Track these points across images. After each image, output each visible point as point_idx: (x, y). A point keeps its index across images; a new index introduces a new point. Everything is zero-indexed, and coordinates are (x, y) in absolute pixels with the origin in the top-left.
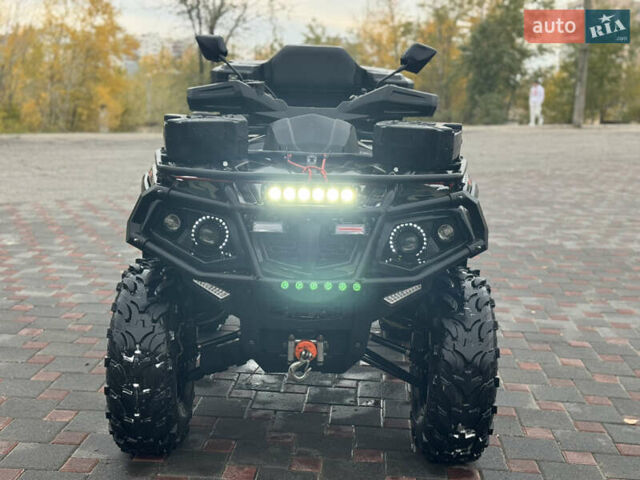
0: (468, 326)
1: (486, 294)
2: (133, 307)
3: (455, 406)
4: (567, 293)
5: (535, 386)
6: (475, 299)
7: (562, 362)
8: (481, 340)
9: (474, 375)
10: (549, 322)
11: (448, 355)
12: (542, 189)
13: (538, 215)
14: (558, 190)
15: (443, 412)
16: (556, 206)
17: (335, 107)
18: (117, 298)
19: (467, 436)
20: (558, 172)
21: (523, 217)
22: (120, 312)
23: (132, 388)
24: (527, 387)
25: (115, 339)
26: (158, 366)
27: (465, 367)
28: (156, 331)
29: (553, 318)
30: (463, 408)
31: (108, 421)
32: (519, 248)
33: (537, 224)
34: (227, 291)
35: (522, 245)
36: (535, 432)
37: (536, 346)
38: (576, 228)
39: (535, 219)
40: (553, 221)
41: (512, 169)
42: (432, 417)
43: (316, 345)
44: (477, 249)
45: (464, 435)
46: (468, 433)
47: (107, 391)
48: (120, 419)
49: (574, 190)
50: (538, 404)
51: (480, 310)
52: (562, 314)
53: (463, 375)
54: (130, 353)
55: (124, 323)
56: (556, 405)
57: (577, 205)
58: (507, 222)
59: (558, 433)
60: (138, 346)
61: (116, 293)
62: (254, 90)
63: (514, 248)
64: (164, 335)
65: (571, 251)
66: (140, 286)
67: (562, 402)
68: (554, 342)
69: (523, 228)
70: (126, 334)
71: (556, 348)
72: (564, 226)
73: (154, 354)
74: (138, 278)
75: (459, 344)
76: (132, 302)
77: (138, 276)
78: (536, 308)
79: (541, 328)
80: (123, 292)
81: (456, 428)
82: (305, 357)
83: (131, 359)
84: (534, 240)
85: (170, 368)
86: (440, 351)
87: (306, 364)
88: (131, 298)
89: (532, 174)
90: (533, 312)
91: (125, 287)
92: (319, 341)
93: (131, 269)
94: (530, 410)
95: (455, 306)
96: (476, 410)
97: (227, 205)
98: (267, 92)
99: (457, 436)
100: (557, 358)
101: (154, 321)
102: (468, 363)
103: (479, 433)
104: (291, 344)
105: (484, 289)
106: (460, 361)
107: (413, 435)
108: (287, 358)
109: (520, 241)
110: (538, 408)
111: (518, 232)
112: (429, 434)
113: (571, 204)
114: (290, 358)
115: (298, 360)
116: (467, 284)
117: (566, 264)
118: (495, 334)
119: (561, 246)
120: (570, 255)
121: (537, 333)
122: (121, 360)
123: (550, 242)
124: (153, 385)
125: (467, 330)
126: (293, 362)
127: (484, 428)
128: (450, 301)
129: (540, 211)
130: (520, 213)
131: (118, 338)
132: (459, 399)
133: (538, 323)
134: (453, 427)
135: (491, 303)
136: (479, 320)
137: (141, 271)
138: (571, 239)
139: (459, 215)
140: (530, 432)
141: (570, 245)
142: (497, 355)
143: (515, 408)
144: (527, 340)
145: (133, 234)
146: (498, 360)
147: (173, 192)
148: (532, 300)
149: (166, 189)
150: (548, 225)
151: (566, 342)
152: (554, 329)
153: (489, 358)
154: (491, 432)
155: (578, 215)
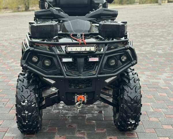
0: (132, 88)
1: (137, 77)
2: (23, 87)
3: (128, 114)
4: (160, 70)
5: (151, 103)
6: (133, 79)
7: (160, 95)
8: (136, 92)
9: (134, 103)
10: (155, 80)
11: (126, 97)
12: (149, 31)
13: (149, 41)
14: (155, 30)
15: (125, 116)
16: (154, 37)
17: (85, 16)
18: (17, 84)
19: (132, 123)
20: (154, 24)
21: (143, 42)
22: (19, 89)
23: (25, 113)
24: (149, 104)
25: (18, 98)
26: (33, 106)
27: (131, 101)
28: (32, 95)
29: (156, 79)
30: (131, 114)
31: (17, 124)
32: (143, 54)
33: (148, 44)
34: (54, 81)
35: (144, 53)
36: (153, 119)
37: (151, 89)
38: (161, 45)
39: (147, 42)
40: (154, 43)
41: (138, 23)
42: (121, 117)
43: (84, 97)
44: (134, 63)
45: (131, 122)
46: (133, 121)
47: (17, 115)
48: (21, 123)
49: (160, 30)
50: (153, 109)
51: (135, 82)
52: (159, 77)
53: (131, 104)
54: (24, 102)
55: (21, 92)
56: (159, 110)
57: (161, 36)
58: (138, 44)
59: (160, 119)
60: (26, 100)
61: (17, 82)
62: (57, 11)
63: (141, 53)
64: (34, 96)
65: (160, 54)
66: (25, 80)
67: (161, 108)
68: (157, 88)
69: (143, 46)
70: (22, 96)
71: (158, 89)
72: (157, 45)
73: (32, 102)
74: (24, 77)
75: (129, 94)
76: (23, 85)
77: (24, 76)
78: (150, 76)
79: (152, 83)
80: (19, 82)
81: (129, 120)
82: (81, 101)
83: (24, 104)
84: (148, 51)
85: (37, 106)
86: (123, 96)
87: (81, 103)
88: (22, 84)
89: (145, 25)
90: (149, 77)
91: (20, 80)
92: (85, 95)
93: (21, 74)
94: (151, 112)
95: (127, 81)
96: (135, 114)
97: (53, 53)
98: (62, 12)
99: (129, 123)
100: (158, 93)
101: (31, 91)
102: (132, 100)
103: (136, 121)
104: (76, 97)
105: (136, 75)
106: (129, 99)
107: (114, 122)
108: (75, 101)
109: (143, 51)
110: (153, 111)
111: (142, 48)
112: (120, 122)
113: (160, 36)
114: (76, 101)
115: (78, 102)
116: (131, 74)
117: (159, 59)
118: (140, 90)
119: (157, 52)
120: (160, 56)
121: (151, 85)
122: (21, 104)
123: (153, 51)
124: (32, 112)
125: (131, 89)
126: (77, 102)
127: (137, 120)
128: (125, 80)
129: (149, 39)
130: (142, 40)
131: (19, 97)
132: (129, 111)
133: (151, 81)
134: (128, 120)
135: (139, 80)
136: (135, 86)
137: (24, 75)
138: (160, 49)
139: (128, 52)
140: (151, 119)
141: (160, 52)
142: (141, 97)
143: (146, 111)
144: (148, 87)
145: (23, 64)
146: (142, 98)
147: (35, 49)
148: (148, 73)
149: (33, 49)
150: (152, 45)
151: (160, 87)
152: (157, 83)
153: (139, 97)
154: (140, 121)
155: (162, 40)
